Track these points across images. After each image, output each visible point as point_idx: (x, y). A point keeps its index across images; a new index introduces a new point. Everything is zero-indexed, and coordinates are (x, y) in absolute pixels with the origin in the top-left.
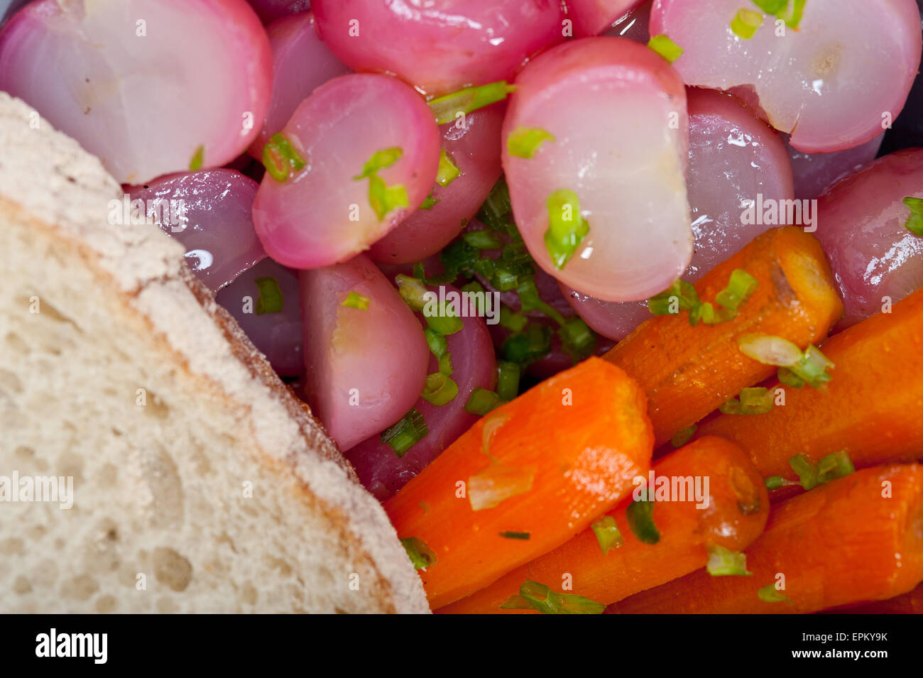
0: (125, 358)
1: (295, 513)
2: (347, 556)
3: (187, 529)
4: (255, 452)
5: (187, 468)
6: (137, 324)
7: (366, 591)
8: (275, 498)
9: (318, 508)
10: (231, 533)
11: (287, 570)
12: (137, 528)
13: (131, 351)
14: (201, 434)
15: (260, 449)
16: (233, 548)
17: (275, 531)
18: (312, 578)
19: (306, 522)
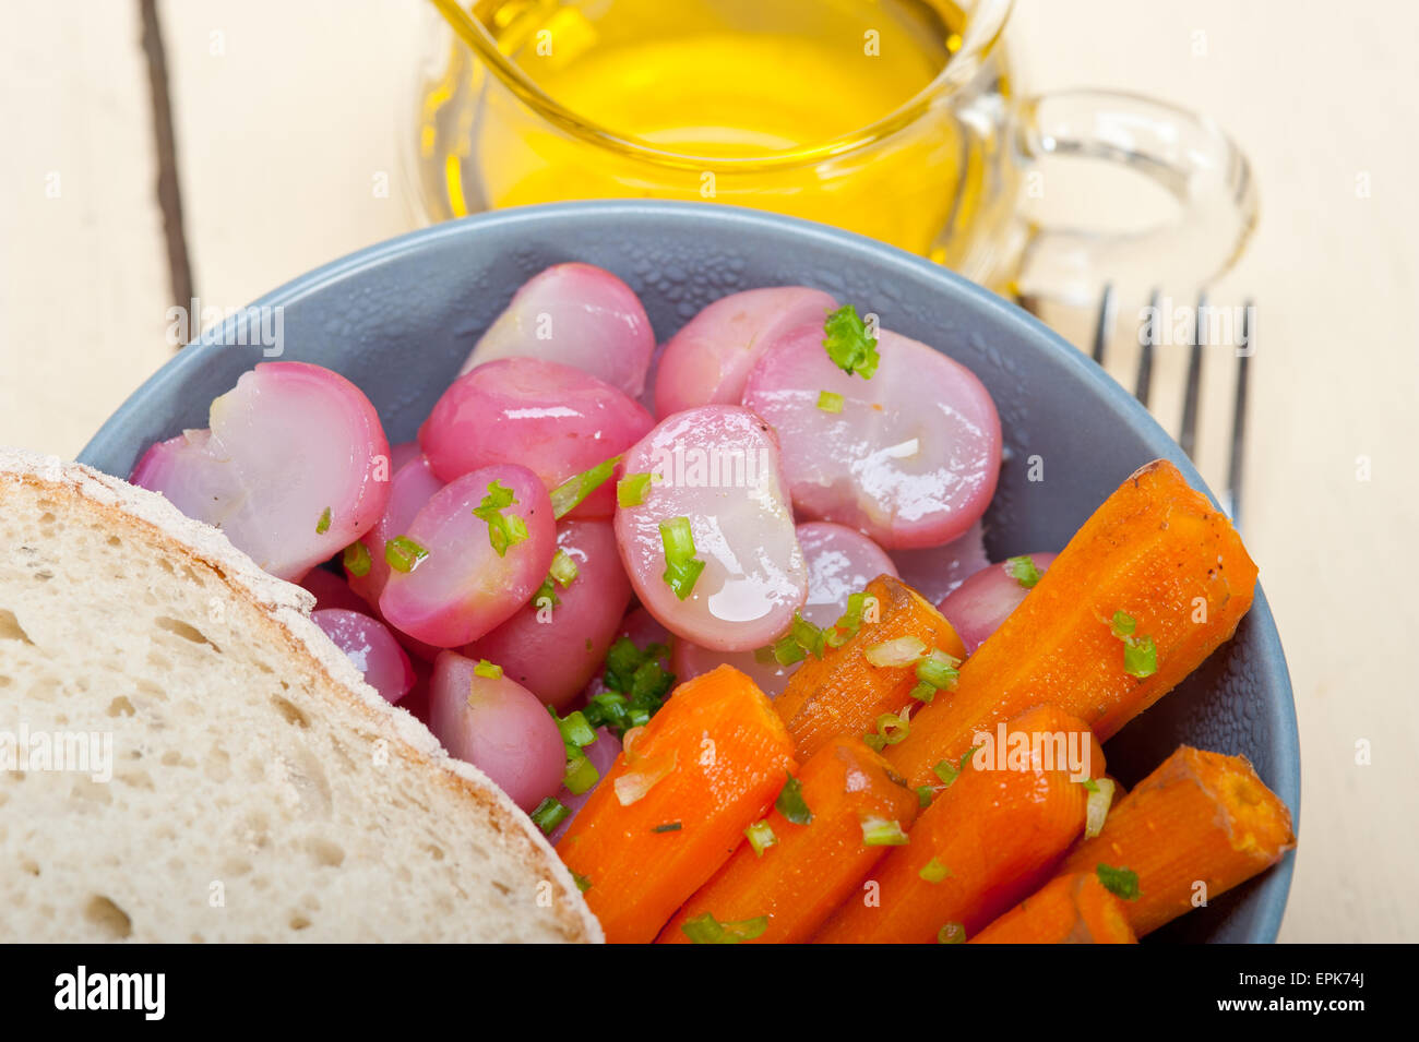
0: (267, 670)
1: (442, 801)
2: (499, 831)
3: (336, 817)
4: (399, 745)
5: (331, 767)
6: (274, 634)
7: (521, 862)
8: (421, 787)
9: (465, 791)
10: (380, 820)
11: (438, 854)
12: (287, 817)
13: (270, 661)
14: (343, 735)
15: (404, 743)
16: (384, 834)
17: (425, 820)
18: (466, 859)
19: (456, 806)
